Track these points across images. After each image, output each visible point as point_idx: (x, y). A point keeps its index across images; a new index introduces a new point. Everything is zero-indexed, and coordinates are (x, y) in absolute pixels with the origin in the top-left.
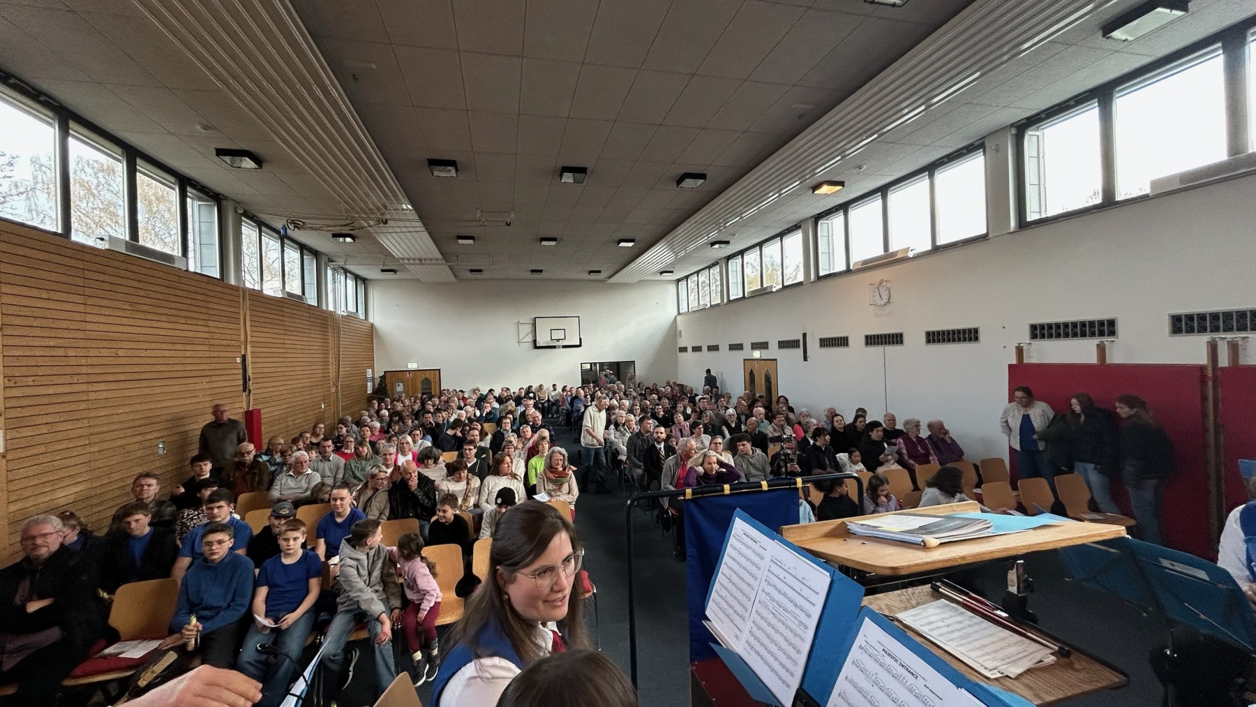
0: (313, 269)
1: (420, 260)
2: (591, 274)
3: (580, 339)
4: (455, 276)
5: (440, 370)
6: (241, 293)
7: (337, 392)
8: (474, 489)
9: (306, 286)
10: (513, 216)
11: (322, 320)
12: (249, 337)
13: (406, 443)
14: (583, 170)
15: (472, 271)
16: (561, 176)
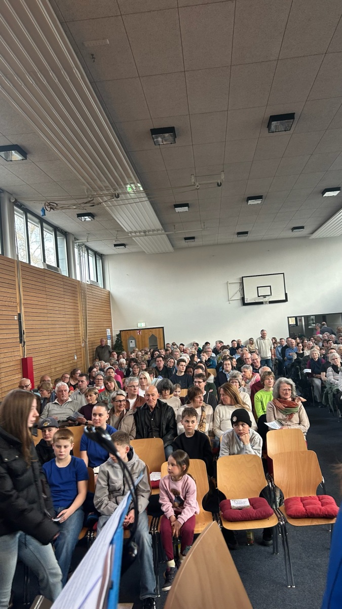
0: (64, 247)
1: (145, 232)
2: (294, 230)
3: (286, 295)
4: (173, 246)
5: (163, 328)
6: (16, 265)
7: (85, 346)
8: (208, 415)
9: (60, 261)
10: (223, 177)
11: (73, 288)
12: (22, 300)
13: (144, 378)
14: (291, 116)
15: (186, 239)
16: (269, 126)
